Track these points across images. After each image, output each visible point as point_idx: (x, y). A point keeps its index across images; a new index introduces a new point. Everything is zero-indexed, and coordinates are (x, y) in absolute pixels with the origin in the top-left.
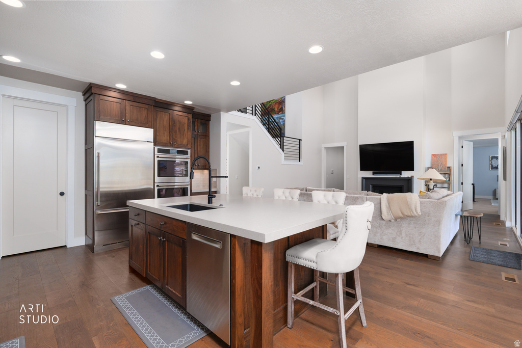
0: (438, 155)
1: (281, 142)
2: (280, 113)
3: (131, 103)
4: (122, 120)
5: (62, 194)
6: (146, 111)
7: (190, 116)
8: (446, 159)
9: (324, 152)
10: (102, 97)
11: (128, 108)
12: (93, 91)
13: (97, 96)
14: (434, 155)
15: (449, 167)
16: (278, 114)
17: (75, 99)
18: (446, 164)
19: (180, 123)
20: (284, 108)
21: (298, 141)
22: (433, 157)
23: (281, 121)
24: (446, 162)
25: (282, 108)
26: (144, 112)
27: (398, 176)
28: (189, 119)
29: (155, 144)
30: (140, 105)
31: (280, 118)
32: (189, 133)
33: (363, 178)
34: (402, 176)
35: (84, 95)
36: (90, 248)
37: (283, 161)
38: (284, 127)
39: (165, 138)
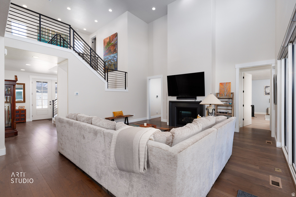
0: (224, 83)
1: (105, 73)
2: (115, 53)
8: (230, 86)
9: (149, 83)
14: (221, 84)
15: (232, 93)
16: (113, 53)
18: (230, 90)
20: (116, 49)
21: (124, 73)
22: (221, 85)
23: (115, 59)
24: (230, 89)
25: (115, 49)
27: (194, 101)
31: (115, 57)
33: (170, 102)
34: (197, 100)
37: (106, 88)
38: (117, 63)
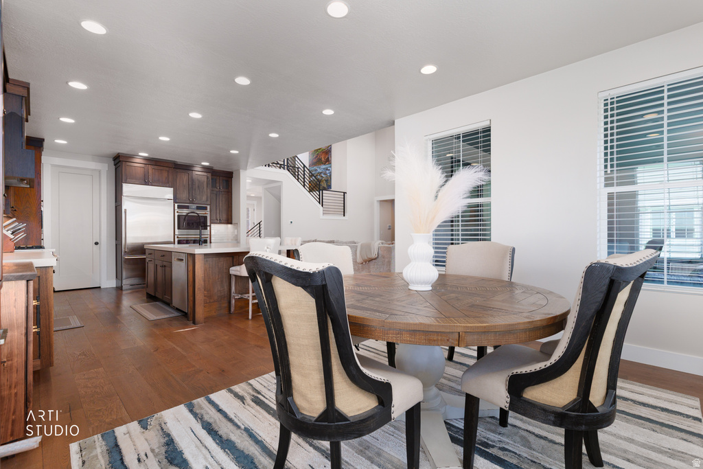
1: (319, 196)
2: (327, 163)
3: (153, 167)
4: (146, 182)
5: (96, 243)
6: (167, 173)
7: (209, 175)
9: (377, 206)
10: (128, 164)
11: (150, 171)
12: (121, 159)
13: (124, 163)
16: (324, 164)
17: (107, 165)
19: (199, 181)
20: (330, 158)
21: (343, 194)
25: (328, 158)
26: (165, 174)
28: (208, 178)
29: (175, 202)
30: (161, 168)
31: (327, 170)
32: (208, 190)
35: (114, 160)
36: (119, 289)
37: (322, 216)
38: (331, 179)
39: (184, 195)
